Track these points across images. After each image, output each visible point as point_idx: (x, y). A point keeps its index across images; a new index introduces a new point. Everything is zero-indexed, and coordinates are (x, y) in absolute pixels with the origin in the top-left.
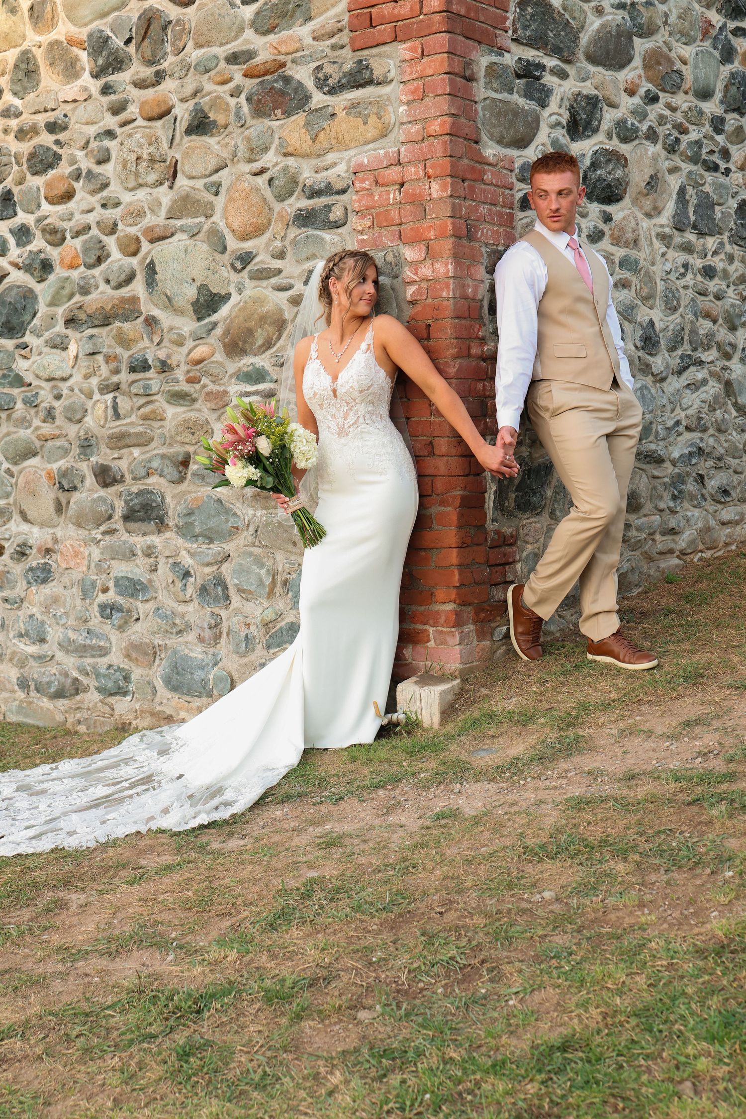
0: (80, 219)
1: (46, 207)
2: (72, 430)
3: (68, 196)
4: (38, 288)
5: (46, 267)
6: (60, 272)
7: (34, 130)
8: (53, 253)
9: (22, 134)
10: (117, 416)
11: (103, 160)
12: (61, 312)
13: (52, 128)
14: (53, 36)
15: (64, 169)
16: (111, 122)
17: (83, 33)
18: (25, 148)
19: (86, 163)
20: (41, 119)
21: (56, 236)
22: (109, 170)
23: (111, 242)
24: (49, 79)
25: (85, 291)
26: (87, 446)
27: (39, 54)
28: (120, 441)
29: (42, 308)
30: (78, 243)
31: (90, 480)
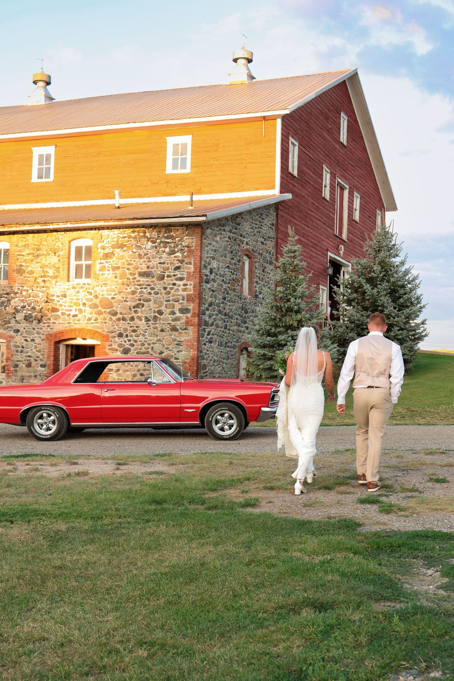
0: (140, 340)
1: (134, 337)
2: (136, 368)
3: (139, 336)
4: (132, 348)
5: (134, 345)
6: (135, 346)
7: (133, 327)
8: (135, 344)
9: (131, 327)
10: (145, 366)
11: (146, 332)
12: (136, 352)
13: (137, 327)
14: (138, 315)
15: (138, 333)
16: (147, 328)
17: (144, 316)
18: (132, 329)
19: (142, 333)
20: (135, 325)
21: (136, 341)
22: (146, 334)
23: (146, 343)
24: (136, 320)
25: (140, 349)
26: (139, 370)
27: (135, 317)
28: (145, 370)
29: (132, 351)
30: (140, 343)
31: (139, 375)
